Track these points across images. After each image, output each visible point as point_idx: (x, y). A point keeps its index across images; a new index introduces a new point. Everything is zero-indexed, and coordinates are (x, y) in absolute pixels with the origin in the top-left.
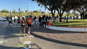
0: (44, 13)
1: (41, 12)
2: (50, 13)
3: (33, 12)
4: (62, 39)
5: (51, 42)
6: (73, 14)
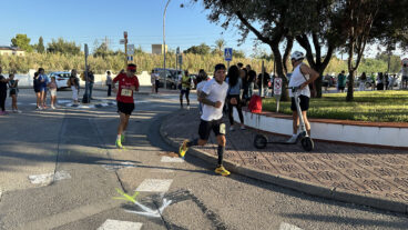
0: (239, 55)
1: (223, 50)
2: (264, 57)
3: (185, 52)
4: (321, 179)
5: (267, 191)
6: (382, 62)
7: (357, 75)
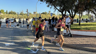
0: (54, 14)
1: (50, 13)
2: (60, 15)
3: (41, 14)
6: (87, 16)
7: (81, 19)
